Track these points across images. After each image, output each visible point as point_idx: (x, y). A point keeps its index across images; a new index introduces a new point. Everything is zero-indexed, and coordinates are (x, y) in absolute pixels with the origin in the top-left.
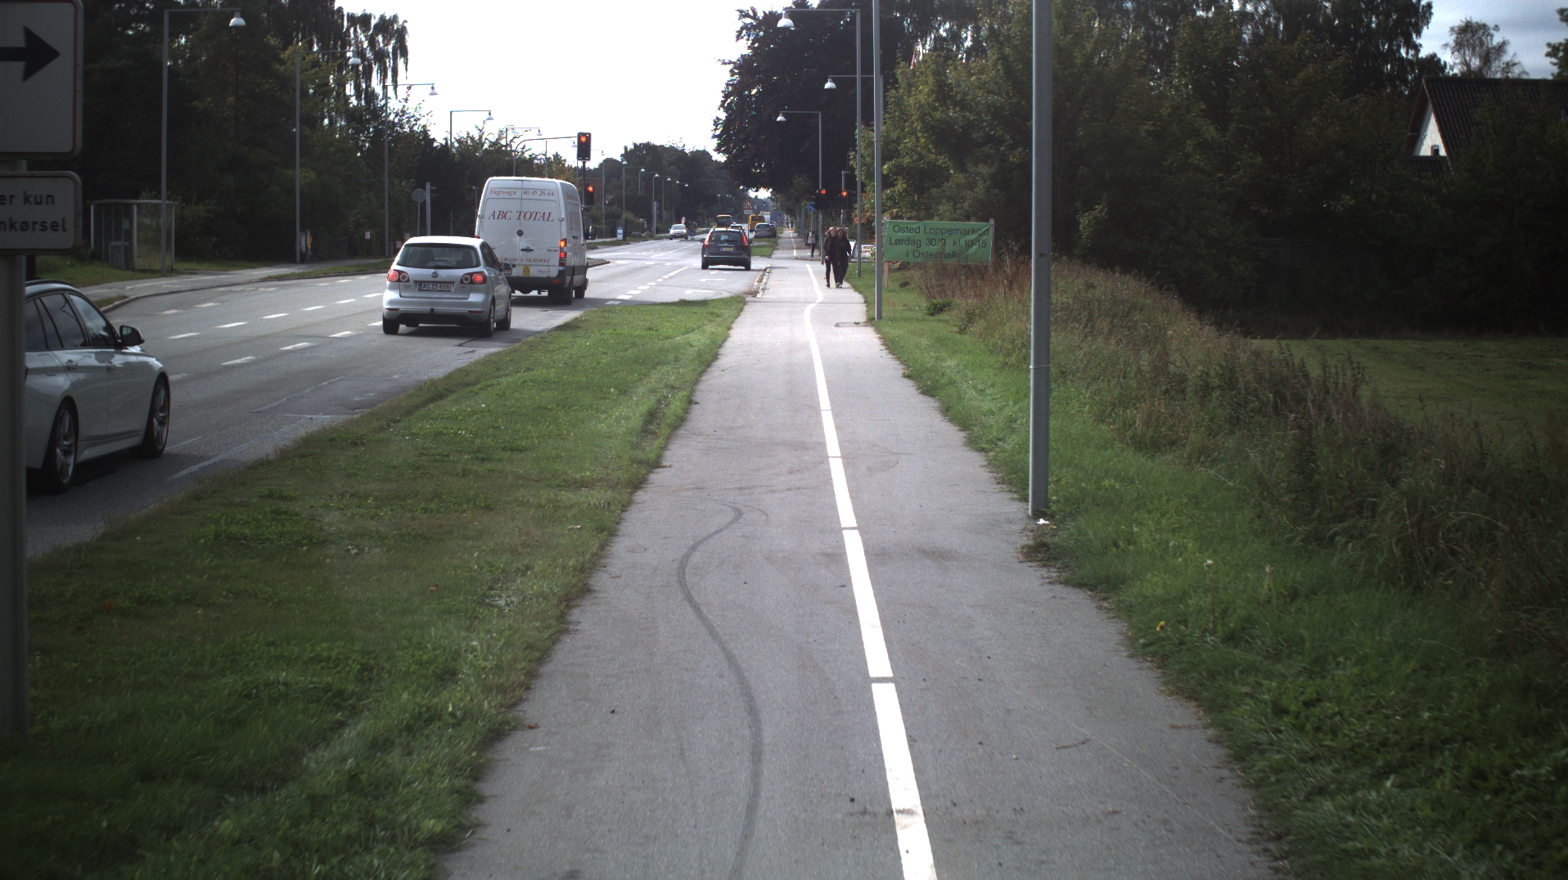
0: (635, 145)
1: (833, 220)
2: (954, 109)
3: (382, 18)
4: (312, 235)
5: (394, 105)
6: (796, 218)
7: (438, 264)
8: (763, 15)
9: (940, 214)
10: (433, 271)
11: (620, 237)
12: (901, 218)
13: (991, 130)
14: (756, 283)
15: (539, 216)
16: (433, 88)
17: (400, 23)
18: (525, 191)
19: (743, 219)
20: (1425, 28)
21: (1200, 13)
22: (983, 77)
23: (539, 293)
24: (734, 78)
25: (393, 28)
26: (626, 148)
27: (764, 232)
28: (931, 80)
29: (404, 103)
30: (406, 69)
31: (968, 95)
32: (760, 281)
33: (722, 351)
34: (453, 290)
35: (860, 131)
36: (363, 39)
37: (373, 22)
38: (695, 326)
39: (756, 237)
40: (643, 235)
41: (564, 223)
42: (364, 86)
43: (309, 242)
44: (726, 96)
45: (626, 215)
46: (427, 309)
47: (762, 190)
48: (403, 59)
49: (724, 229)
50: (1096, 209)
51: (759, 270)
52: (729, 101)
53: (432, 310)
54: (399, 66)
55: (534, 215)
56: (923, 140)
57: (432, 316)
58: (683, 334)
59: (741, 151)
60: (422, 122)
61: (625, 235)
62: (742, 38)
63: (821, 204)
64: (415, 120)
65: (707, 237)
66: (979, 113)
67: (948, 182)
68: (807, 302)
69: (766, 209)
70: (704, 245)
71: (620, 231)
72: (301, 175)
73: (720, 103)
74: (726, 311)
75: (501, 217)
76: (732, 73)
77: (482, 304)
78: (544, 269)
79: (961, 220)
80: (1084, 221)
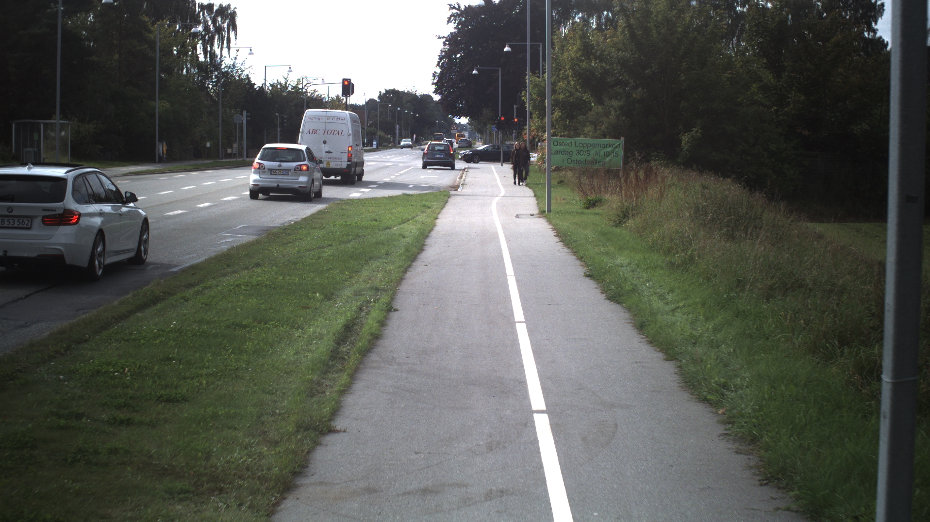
0: (386, 90)
1: (507, 137)
2: (595, 60)
3: (221, 6)
4: (166, 144)
5: (227, 62)
6: (483, 136)
7: (282, 159)
8: (464, 7)
9: (585, 134)
10: (279, 163)
11: (375, 146)
12: (556, 135)
13: (620, 76)
14: (458, 180)
15: (336, 132)
16: (251, 50)
17: (232, 9)
18: (328, 118)
19: (452, 136)
20: (880, 19)
21: (738, 9)
22: (615, 39)
23: (335, 178)
24: (445, 47)
25: (228, 12)
26: (380, 92)
27: (464, 144)
28: (579, 42)
29: (234, 60)
30: (236, 39)
31: (605, 52)
32: (461, 178)
33: (429, 241)
34: (290, 174)
35: (529, 78)
36: (209, 19)
37: (215, 8)
38: (410, 217)
39: (459, 147)
40: (390, 145)
41: (351, 137)
42: (209, 49)
43: (165, 149)
44: (441, 58)
45: (380, 133)
46: (275, 185)
47: (462, 118)
48: (233, 32)
49: (437, 142)
50: (693, 130)
51: (460, 170)
52: (442, 61)
53: (278, 185)
54: (231, 36)
55: (333, 132)
56: (572, 83)
57: (278, 189)
58: (400, 224)
59: (450, 93)
60: (246, 73)
61: (377, 145)
62: (451, 22)
63: (500, 126)
64: (241, 71)
65: (426, 147)
66: (612, 64)
67: (591, 111)
68: (493, 196)
69: (465, 130)
70: (424, 153)
71: (375, 143)
72: (160, 105)
73: (437, 63)
74: (435, 203)
75: (313, 133)
76: (445, 44)
77: (307, 182)
78: (338, 163)
79: (600, 138)
80: (685, 138)
